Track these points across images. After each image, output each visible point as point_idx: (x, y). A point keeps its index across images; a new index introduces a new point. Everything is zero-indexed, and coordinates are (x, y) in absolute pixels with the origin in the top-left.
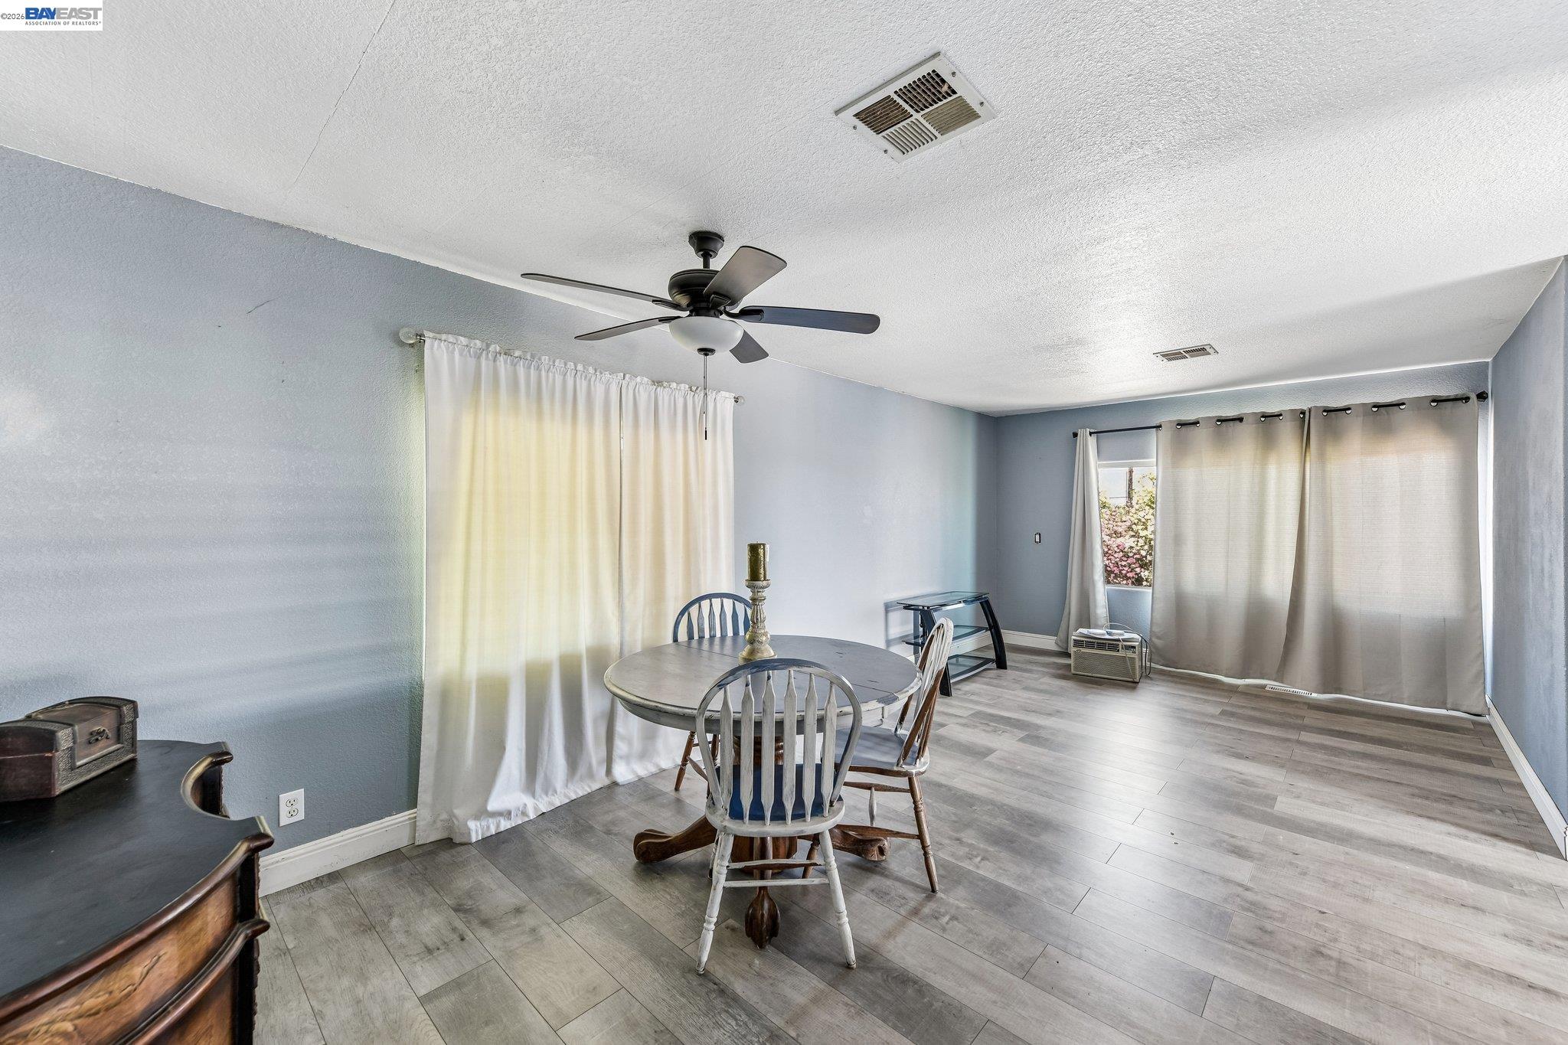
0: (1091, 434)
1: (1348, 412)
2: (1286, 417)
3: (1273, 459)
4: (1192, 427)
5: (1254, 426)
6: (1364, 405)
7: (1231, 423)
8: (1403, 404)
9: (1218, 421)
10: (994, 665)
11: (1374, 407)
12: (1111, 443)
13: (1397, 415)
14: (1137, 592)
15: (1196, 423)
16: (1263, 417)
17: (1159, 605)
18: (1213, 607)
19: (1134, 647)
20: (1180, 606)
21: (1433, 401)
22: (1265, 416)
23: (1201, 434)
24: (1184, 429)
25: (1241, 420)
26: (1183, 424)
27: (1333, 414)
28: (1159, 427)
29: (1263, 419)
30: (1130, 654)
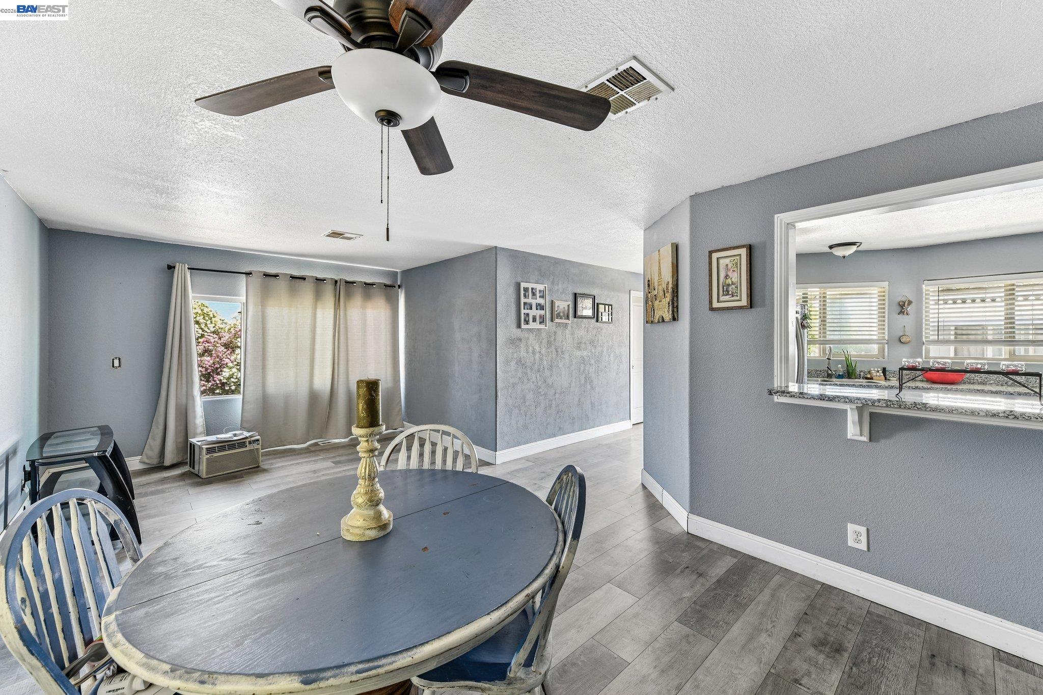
0: (188, 269)
1: (355, 284)
2: (328, 282)
3: (319, 306)
4: (273, 278)
5: (311, 284)
6: (361, 282)
7: (298, 280)
8: (375, 285)
9: (291, 277)
11: (365, 284)
12: (204, 279)
13: (372, 289)
14: (230, 400)
15: (276, 276)
16: (316, 279)
17: (248, 407)
18: (287, 399)
20: (265, 402)
21: (385, 285)
23: (282, 284)
24: (268, 278)
25: (304, 279)
26: (266, 275)
27: (349, 284)
28: (248, 274)
29: (316, 281)
30: (255, 446)
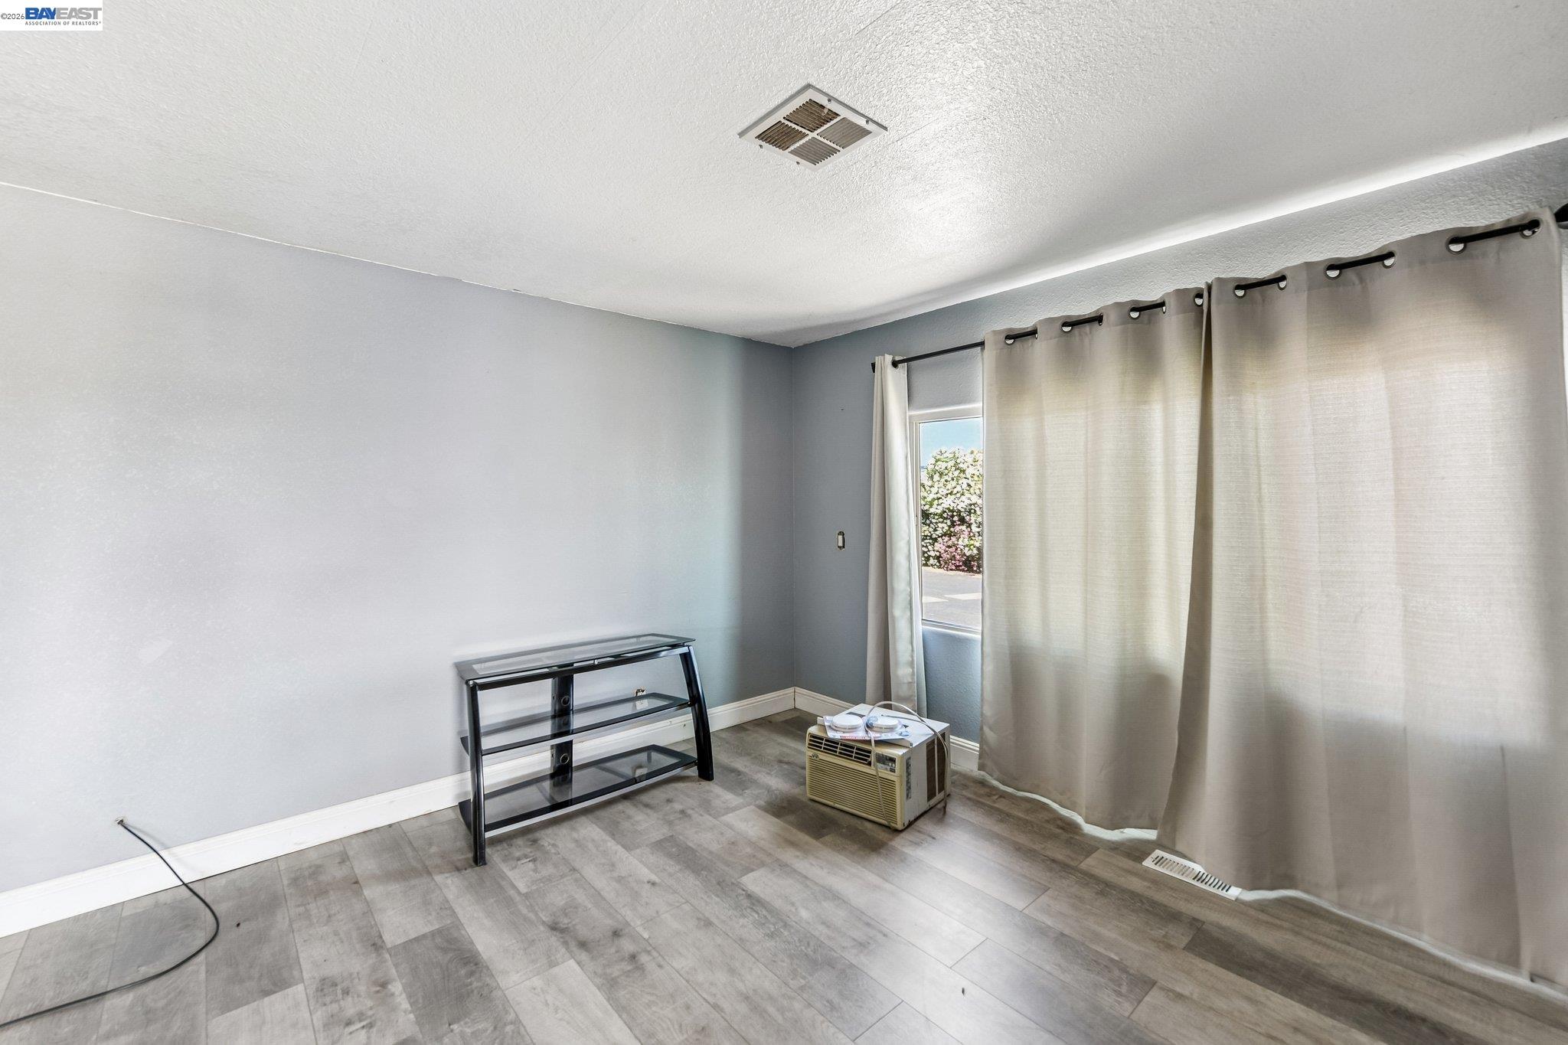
0: (895, 364)
1: (1282, 285)
2: (1171, 306)
4: (1029, 341)
5: (1119, 327)
6: (1308, 265)
7: (1087, 328)
8: (1390, 255)
9: (1065, 324)
10: (693, 771)
11: (1332, 267)
13: (1380, 279)
15: (1033, 333)
16: (1134, 310)
19: (892, 760)
21: (1455, 240)
22: (1141, 308)
23: (1040, 350)
24: (1018, 344)
26: (1014, 337)
27: (1256, 292)
28: (982, 344)
29: (1135, 315)
30: (883, 771)
